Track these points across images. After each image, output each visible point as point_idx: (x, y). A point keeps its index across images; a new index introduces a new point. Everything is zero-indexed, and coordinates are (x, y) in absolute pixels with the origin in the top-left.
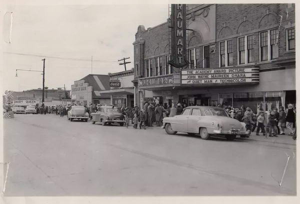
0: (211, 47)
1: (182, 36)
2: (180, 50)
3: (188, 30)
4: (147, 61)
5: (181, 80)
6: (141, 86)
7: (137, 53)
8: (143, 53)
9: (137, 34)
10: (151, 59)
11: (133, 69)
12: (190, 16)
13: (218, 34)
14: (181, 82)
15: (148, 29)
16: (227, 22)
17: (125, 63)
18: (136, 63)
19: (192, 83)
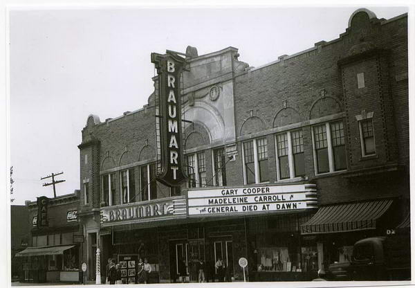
0: (227, 150)
1: (176, 132)
2: (174, 155)
3: (185, 121)
4: (106, 177)
5: (188, 207)
6: (107, 221)
7: (86, 162)
8: (98, 164)
9: (84, 129)
10: (112, 174)
11: (78, 191)
12: (186, 98)
13: (239, 129)
14: (187, 211)
15: (107, 120)
16: (255, 109)
17: (54, 183)
18: (84, 182)
19: (207, 212)
